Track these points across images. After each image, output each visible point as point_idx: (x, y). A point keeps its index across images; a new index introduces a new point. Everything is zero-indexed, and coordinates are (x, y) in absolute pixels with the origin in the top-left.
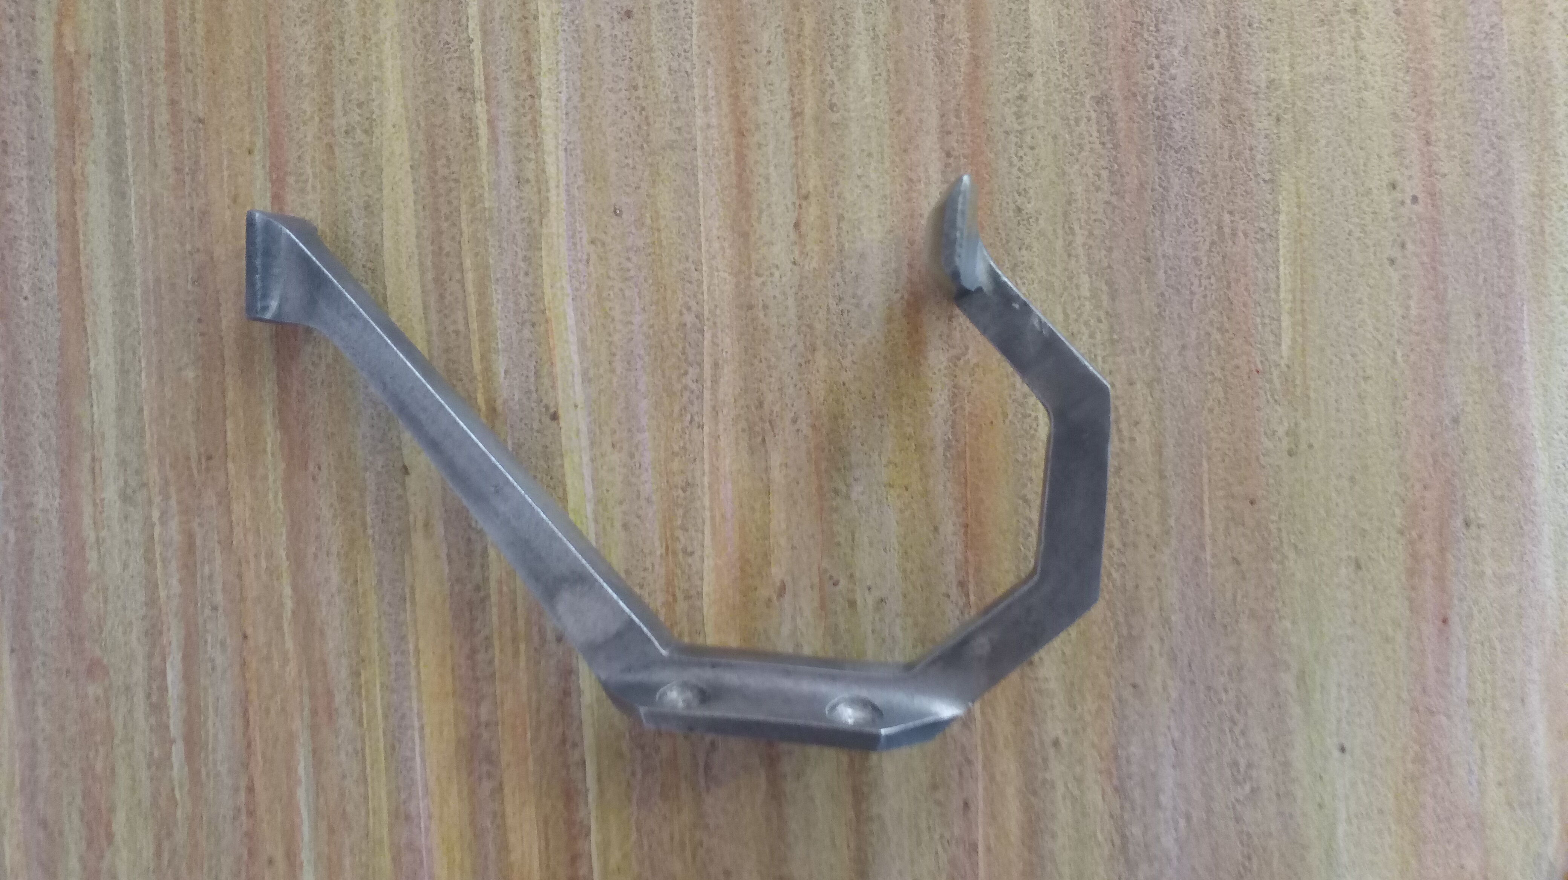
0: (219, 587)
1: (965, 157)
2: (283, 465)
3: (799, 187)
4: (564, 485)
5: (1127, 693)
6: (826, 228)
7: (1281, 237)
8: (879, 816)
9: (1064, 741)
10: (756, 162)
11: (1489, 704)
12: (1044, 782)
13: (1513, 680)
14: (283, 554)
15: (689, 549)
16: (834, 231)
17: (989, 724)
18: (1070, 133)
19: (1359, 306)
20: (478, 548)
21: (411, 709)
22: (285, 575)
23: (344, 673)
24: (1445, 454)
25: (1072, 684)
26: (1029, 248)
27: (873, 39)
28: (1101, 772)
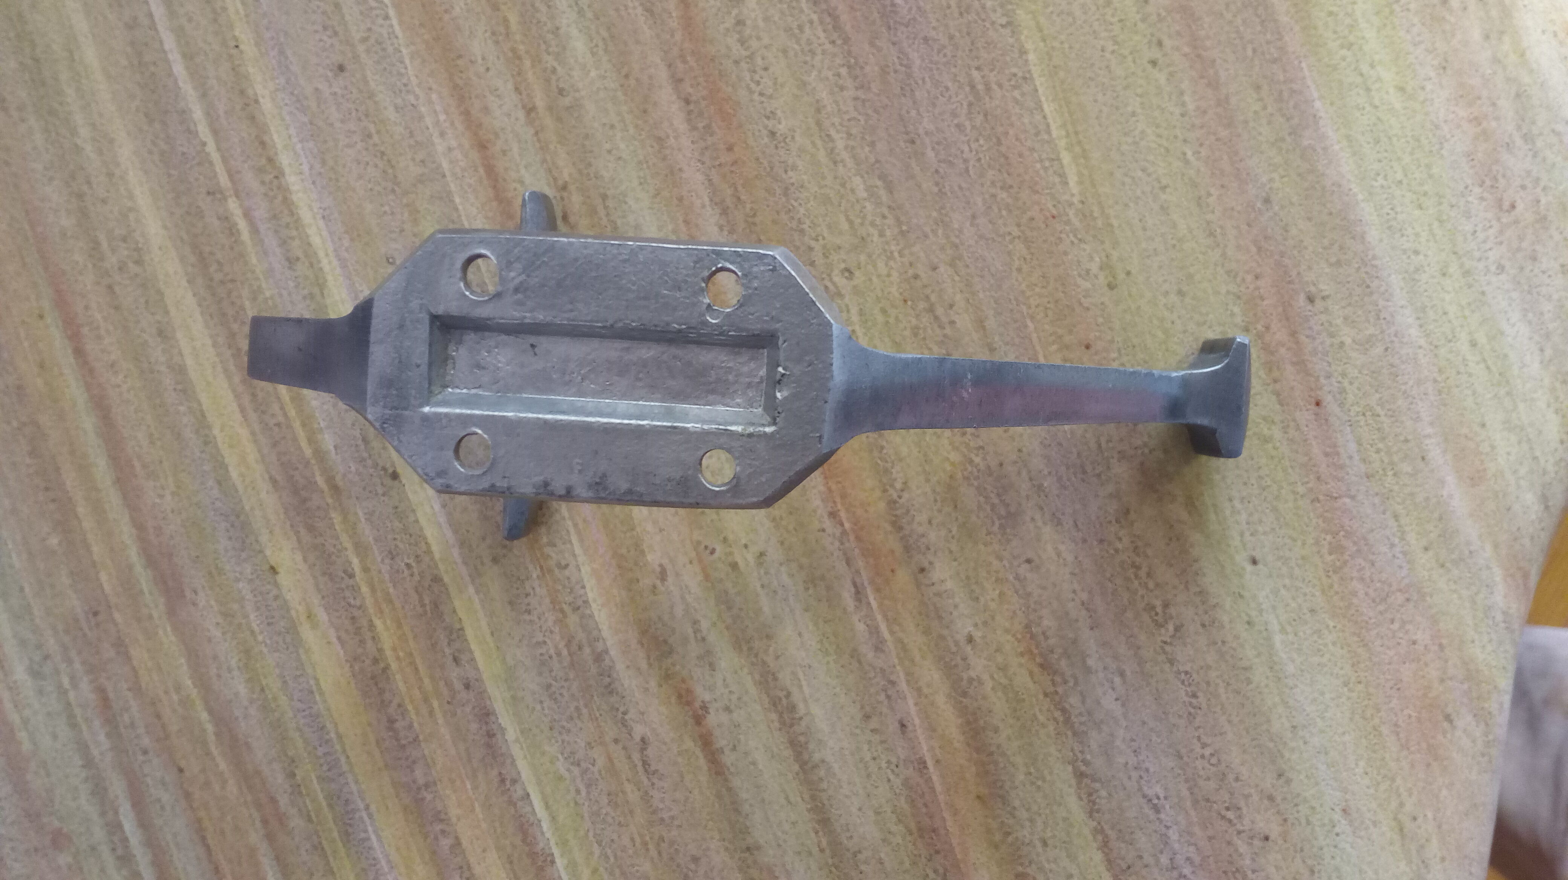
0: (141, 730)
1: (704, 99)
2: (162, 600)
3: (555, 179)
4: (425, 538)
5: (1024, 569)
6: (593, 212)
7: (1035, 76)
8: (823, 761)
9: (977, 635)
10: (506, 169)
11: (1390, 473)
12: (971, 680)
13: (1406, 441)
14: (189, 683)
15: (563, 563)
16: (602, 213)
17: (900, 641)
18: (798, 42)
19: (1134, 119)
20: (364, 622)
21: (352, 793)
22: (198, 702)
23: (280, 778)
24: (1266, 238)
25: (968, 578)
26: (794, 168)
27: (579, 12)
28: (1022, 654)
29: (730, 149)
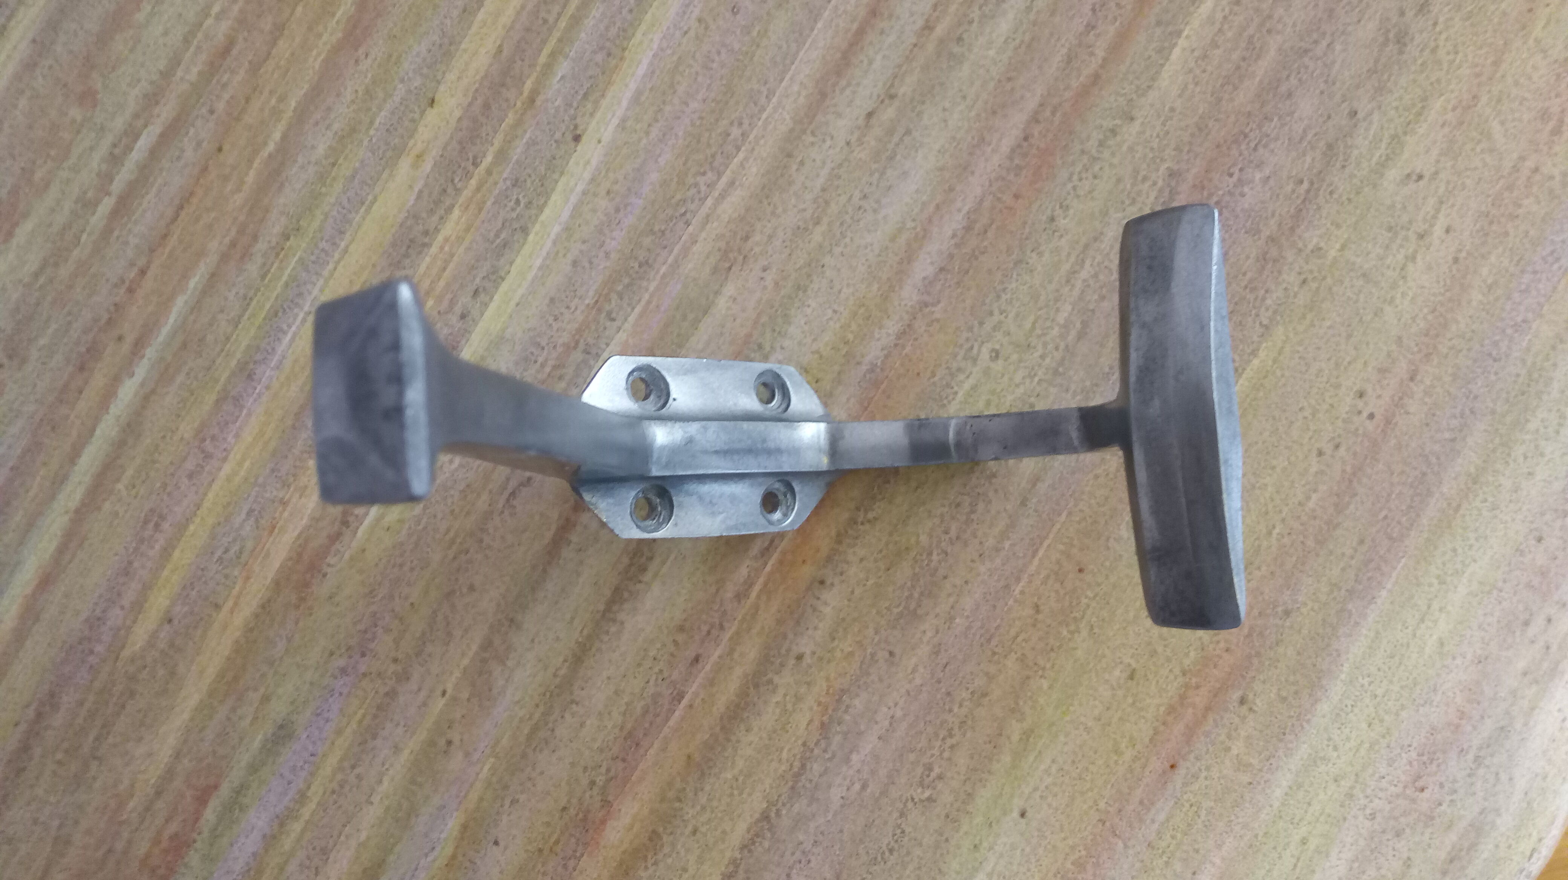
0: (226, 96)
1: (1038, 148)
2: (340, 35)
3: (892, 85)
4: (548, 198)
5: (882, 655)
6: (890, 132)
7: (1244, 376)
8: (622, 623)
9: (808, 660)
10: (871, 43)
11: (1165, 859)
12: (770, 682)
13: (1197, 851)
14: (293, 104)
15: (614, 315)
16: (895, 139)
17: (756, 608)
18: (1133, 185)
19: (1270, 472)
20: (448, 202)
21: (310, 293)
22: (283, 122)
23: (277, 229)
24: (1261, 634)
25: (843, 620)
26: (1041, 254)
27: (1027, 8)
28: (819, 704)
29: (1017, 196)
